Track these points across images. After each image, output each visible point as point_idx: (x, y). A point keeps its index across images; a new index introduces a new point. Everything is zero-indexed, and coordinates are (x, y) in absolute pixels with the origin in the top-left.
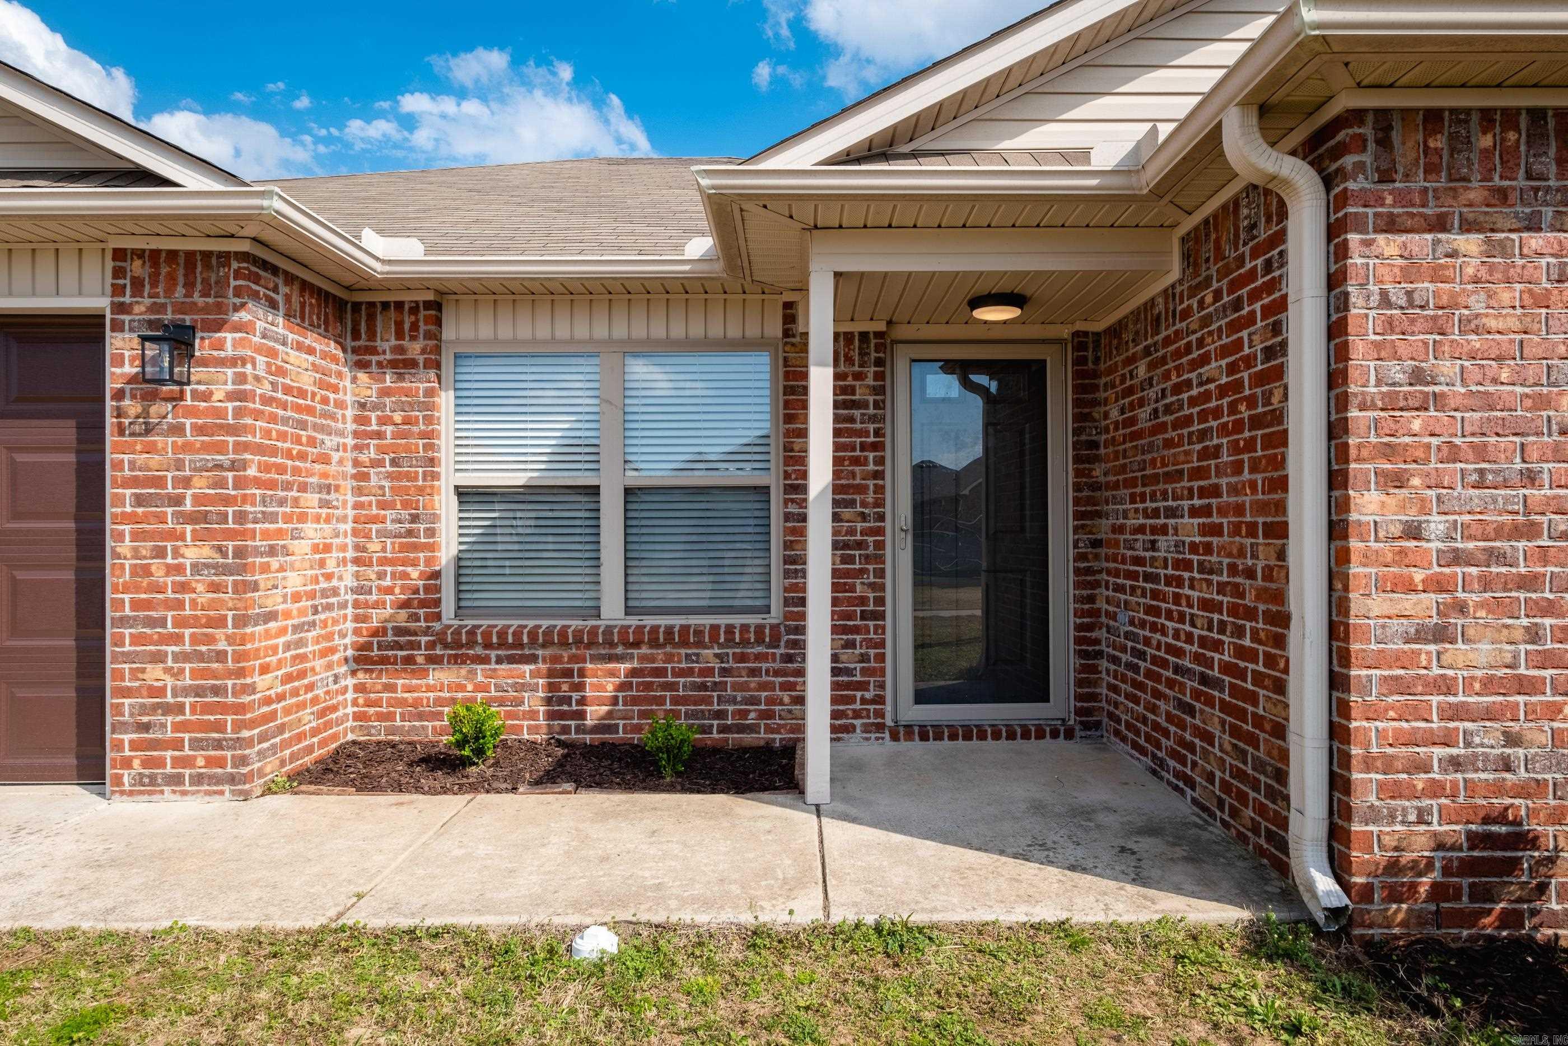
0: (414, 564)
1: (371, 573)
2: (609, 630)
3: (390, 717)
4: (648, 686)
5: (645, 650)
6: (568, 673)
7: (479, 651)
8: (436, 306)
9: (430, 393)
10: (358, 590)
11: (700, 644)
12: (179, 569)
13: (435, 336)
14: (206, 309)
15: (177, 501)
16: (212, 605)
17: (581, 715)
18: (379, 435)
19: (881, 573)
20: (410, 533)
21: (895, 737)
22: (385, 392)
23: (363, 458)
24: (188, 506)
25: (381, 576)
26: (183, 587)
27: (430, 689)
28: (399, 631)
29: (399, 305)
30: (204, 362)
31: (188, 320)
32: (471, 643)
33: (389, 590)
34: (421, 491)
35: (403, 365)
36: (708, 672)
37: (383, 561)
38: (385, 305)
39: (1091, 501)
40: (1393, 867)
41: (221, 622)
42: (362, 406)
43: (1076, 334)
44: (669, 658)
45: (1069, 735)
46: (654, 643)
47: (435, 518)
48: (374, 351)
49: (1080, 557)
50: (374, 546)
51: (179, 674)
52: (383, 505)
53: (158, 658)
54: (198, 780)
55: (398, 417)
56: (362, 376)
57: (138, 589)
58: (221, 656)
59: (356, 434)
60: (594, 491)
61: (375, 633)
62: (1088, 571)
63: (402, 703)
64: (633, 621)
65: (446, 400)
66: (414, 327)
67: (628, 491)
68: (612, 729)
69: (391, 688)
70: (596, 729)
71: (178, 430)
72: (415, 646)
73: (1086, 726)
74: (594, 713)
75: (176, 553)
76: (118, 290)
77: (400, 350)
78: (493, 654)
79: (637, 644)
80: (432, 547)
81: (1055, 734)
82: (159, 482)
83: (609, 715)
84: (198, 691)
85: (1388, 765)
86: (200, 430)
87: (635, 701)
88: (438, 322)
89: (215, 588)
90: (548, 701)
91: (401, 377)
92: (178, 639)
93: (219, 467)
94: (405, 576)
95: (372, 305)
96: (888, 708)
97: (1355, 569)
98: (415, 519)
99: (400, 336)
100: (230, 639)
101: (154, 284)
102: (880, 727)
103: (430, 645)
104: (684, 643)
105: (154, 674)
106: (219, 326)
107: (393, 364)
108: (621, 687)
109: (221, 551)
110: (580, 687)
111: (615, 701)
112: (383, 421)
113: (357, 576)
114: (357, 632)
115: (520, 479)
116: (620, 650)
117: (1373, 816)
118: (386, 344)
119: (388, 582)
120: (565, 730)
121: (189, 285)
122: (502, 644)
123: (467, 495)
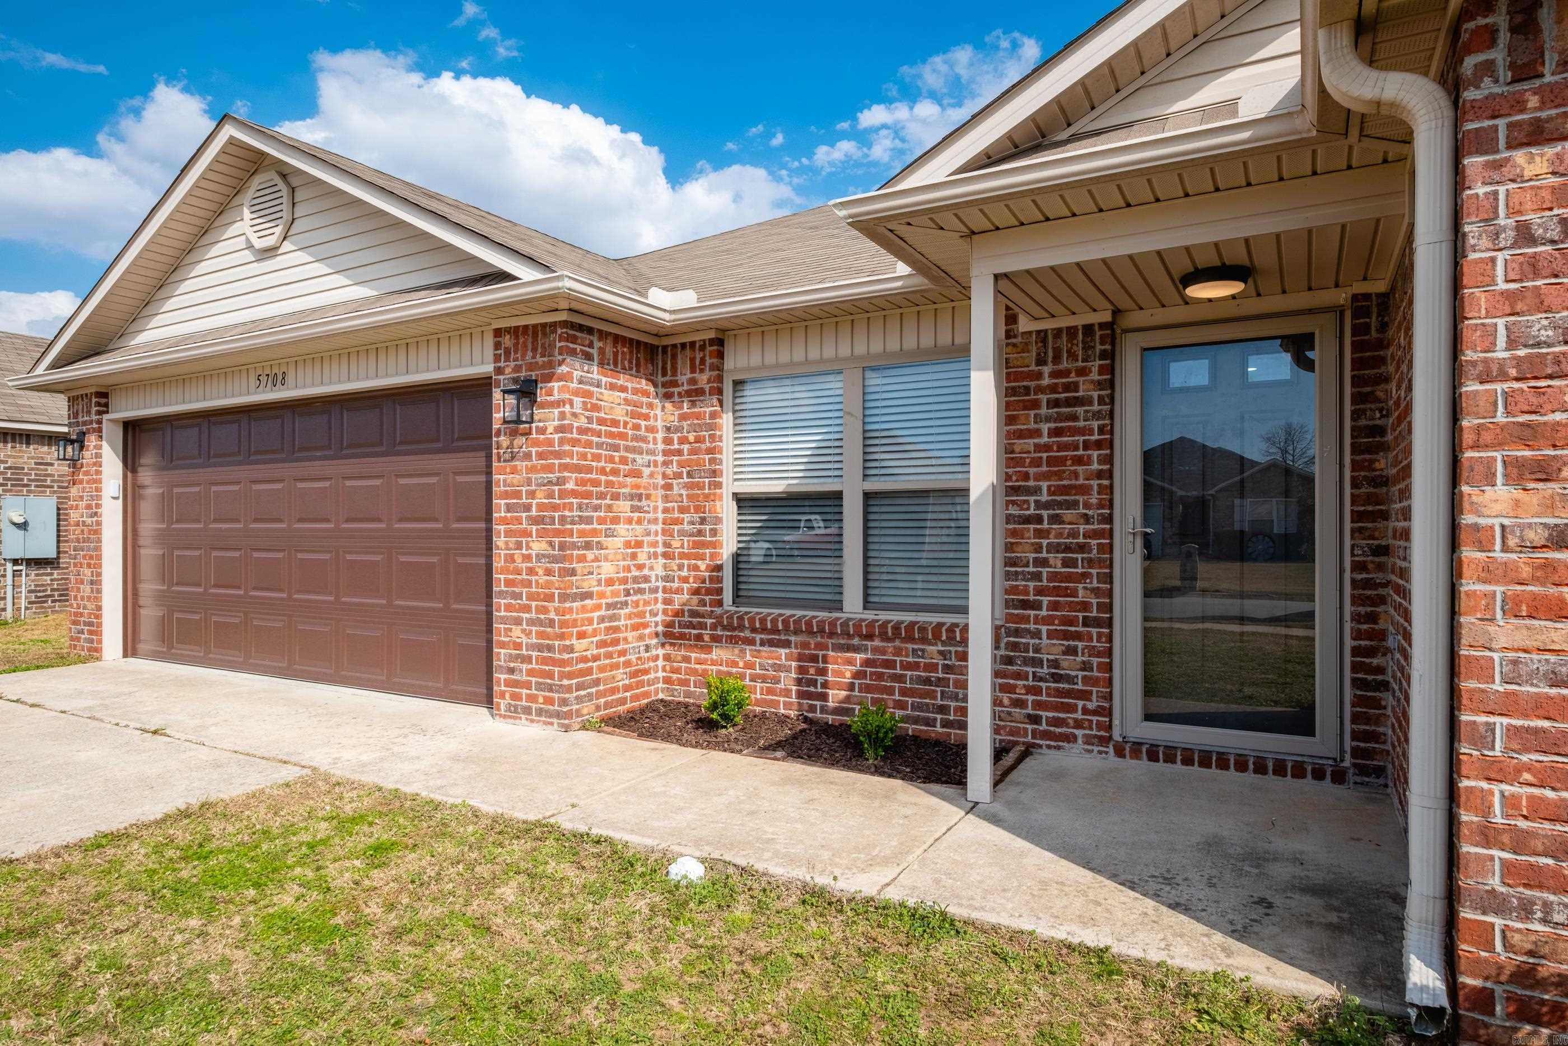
0: (702, 558)
1: (674, 564)
2: (845, 624)
3: (685, 683)
4: (880, 676)
5: (877, 643)
6: (814, 659)
7: (747, 634)
8: (720, 342)
9: (714, 415)
10: (667, 579)
11: (924, 640)
12: (527, 558)
13: (719, 368)
14: (543, 367)
15: (527, 508)
16: (548, 585)
17: (824, 697)
18: (679, 453)
19: (1109, 578)
20: (700, 533)
21: (1120, 753)
22: (683, 417)
23: (669, 471)
24: (534, 512)
25: (681, 567)
26: (531, 571)
27: (714, 663)
28: (693, 614)
29: (693, 344)
30: (543, 406)
31: (534, 375)
32: (741, 627)
33: (685, 580)
34: (707, 497)
35: (695, 394)
36: (932, 667)
37: (683, 556)
38: (683, 346)
39: (1370, 499)
40: (1525, 976)
41: (550, 598)
42: (668, 429)
43: (1355, 297)
44: (898, 652)
45: (1339, 777)
46: (884, 637)
47: (718, 520)
48: (675, 384)
49: (1358, 567)
50: (676, 544)
51: (528, 634)
52: (682, 510)
53: (518, 622)
54: (540, 712)
55: (691, 437)
56: (669, 406)
57: (508, 572)
58: (551, 623)
59: (665, 453)
60: (838, 496)
61: (678, 613)
62: (1368, 584)
63: (694, 673)
64: (870, 615)
65: (727, 420)
66: (703, 361)
67: (867, 496)
68: (848, 712)
69: (687, 659)
70: (837, 711)
71: (528, 456)
72: (702, 626)
73: (1362, 770)
74: (836, 696)
75: (528, 548)
76: (497, 358)
77: (693, 381)
78: (758, 637)
79: (870, 637)
80: (714, 545)
81: (1319, 774)
82: (517, 495)
83: (847, 699)
84: (540, 648)
85: (1520, 842)
86: (541, 456)
87: (868, 689)
88: (721, 355)
89: (549, 572)
90: (799, 682)
91: (693, 403)
92: (527, 609)
93: (550, 483)
94: (696, 568)
95: (674, 346)
96: (1116, 722)
98: (703, 520)
99: (693, 371)
100: (557, 611)
101: (516, 352)
102: (1104, 741)
103: (714, 627)
104: (910, 638)
105: (516, 632)
106: (549, 378)
107: (689, 393)
108: (857, 675)
109: (551, 544)
110: (823, 672)
111: (851, 687)
112: (683, 441)
113: (665, 567)
114: (665, 612)
115: (777, 487)
116: (856, 641)
117: (1495, 903)
118: (684, 377)
119: (685, 573)
120: (812, 709)
121: (534, 350)
122: (764, 630)
123: (744, 502)
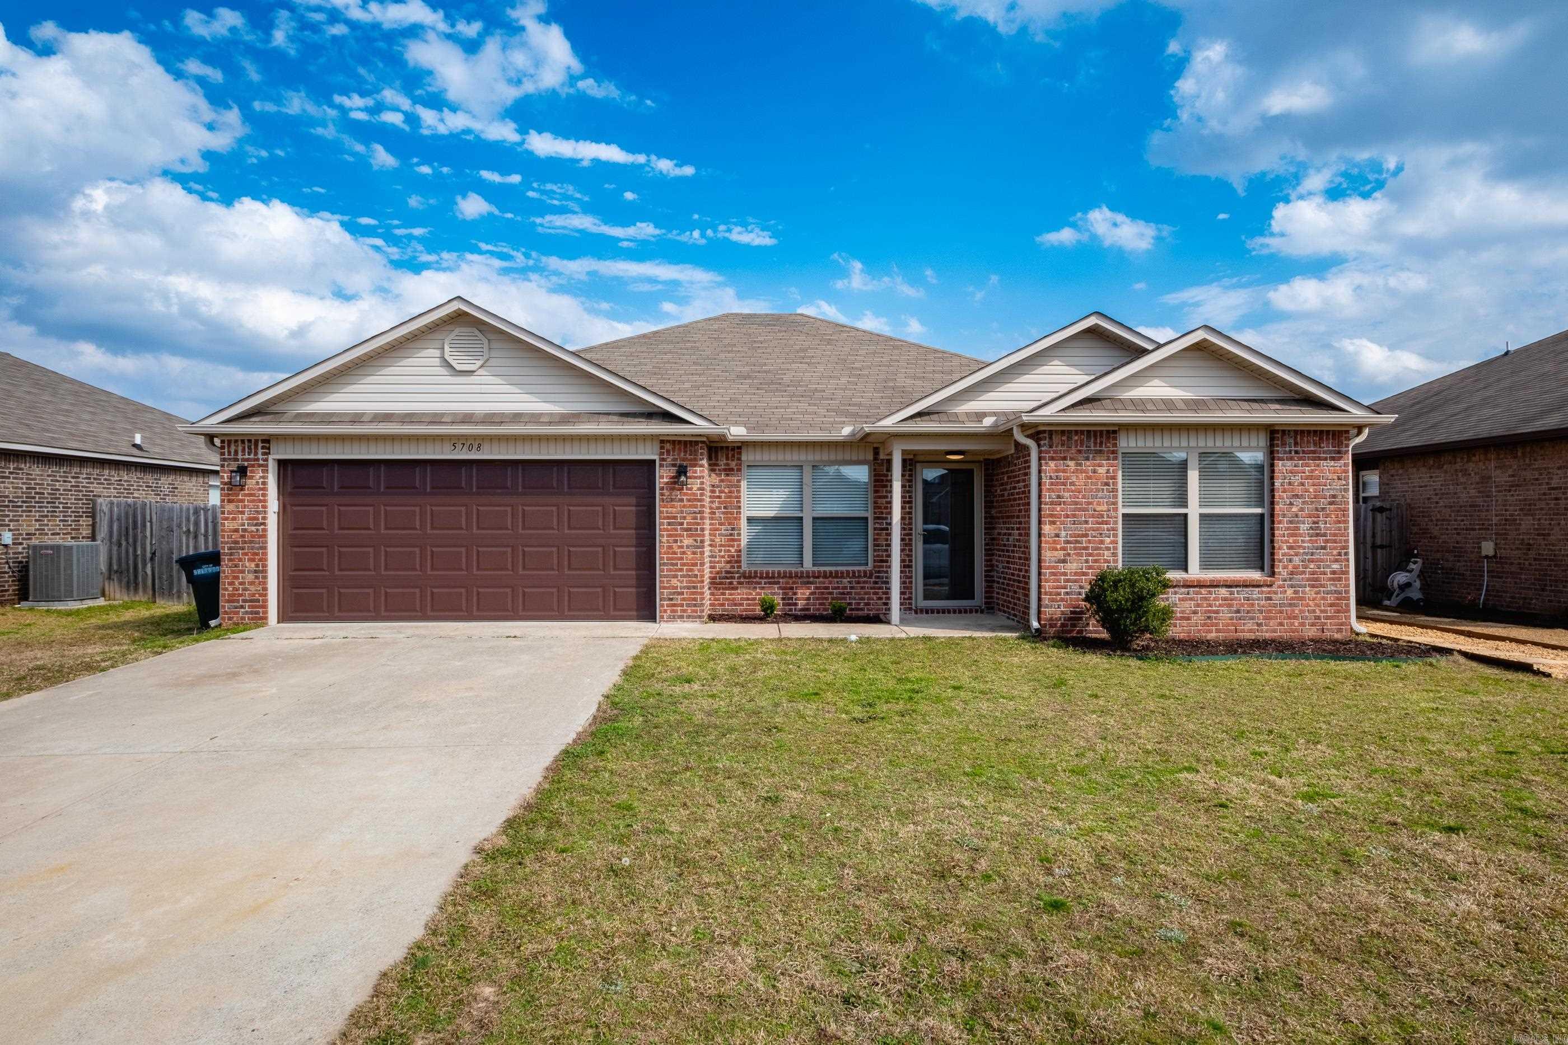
0: (733, 546)
1: (717, 550)
2: (808, 572)
3: (723, 605)
4: (823, 593)
5: (821, 579)
6: (792, 588)
7: (758, 580)
8: (739, 448)
9: (739, 481)
10: (711, 556)
11: (842, 577)
12: (682, 547)
13: (739, 459)
14: (691, 460)
15: (682, 524)
16: (692, 559)
17: (796, 604)
18: (719, 497)
19: (911, 550)
20: (731, 535)
21: (916, 613)
22: (722, 481)
23: (714, 506)
24: (685, 526)
25: (720, 551)
26: (684, 553)
27: (739, 594)
28: (727, 572)
29: (727, 448)
30: (690, 478)
31: (685, 463)
32: (755, 577)
33: (723, 557)
34: (735, 518)
35: (729, 471)
36: (845, 588)
37: (721, 546)
38: (722, 448)
39: (990, 523)
40: (1051, 619)
41: (696, 565)
42: (713, 486)
43: (985, 460)
44: (830, 583)
45: (982, 612)
46: (825, 577)
47: (740, 530)
48: (717, 465)
49: (986, 544)
50: (718, 540)
51: (681, 582)
52: (721, 524)
53: (675, 576)
54: (689, 617)
55: (726, 490)
56: (713, 475)
57: (668, 553)
58: (696, 576)
59: (710, 497)
60: (801, 518)
61: (718, 573)
62: (990, 550)
63: (728, 599)
64: (816, 569)
65: (744, 484)
66: (733, 456)
67: (814, 519)
68: (808, 609)
69: (723, 594)
70: (801, 610)
71: (682, 500)
72: (733, 578)
73: (988, 608)
74: (801, 604)
75: (681, 541)
76: (662, 454)
77: (728, 465)
78: (763, 581)
79: (818, 577)
80: (740, 540)
81: (977, 611)
82: (675, 518)
83: (807, 604)
84: (688, 588)
85: (1051, 594)
86: (689, 500)
87: (817, 599)
88: (740, 453)
89: (694, 553)
90: (783, 599)
91: (727, 475)
92: (681, 570)
93: (695, 513)
94: (729, 551)
95: (716, 448)
96: (913, 602)
97: (1043, 545)
98: (733, 529)
99: (727, 459)
100: (699, 570)
101: (674, 451)
102: (910, 609)
103: (739, 578)
104: (836, 577)
105: (674, 582)
106: (695, 466)
107: (725, 470)
108: (811, 594)
109: (695, 540)
110: (795, 594)
111: (808, 599)
112: (721, 492)
113: (711, 551)
114: (711, 572)
115: (772, 514)
116: (811, 579)
117: (1047, 606)
118: (722, 462)
119: (723, 553)
120: (791, 610)
121: (685, 452)
122: (767, 577)
123: (750, 520)
